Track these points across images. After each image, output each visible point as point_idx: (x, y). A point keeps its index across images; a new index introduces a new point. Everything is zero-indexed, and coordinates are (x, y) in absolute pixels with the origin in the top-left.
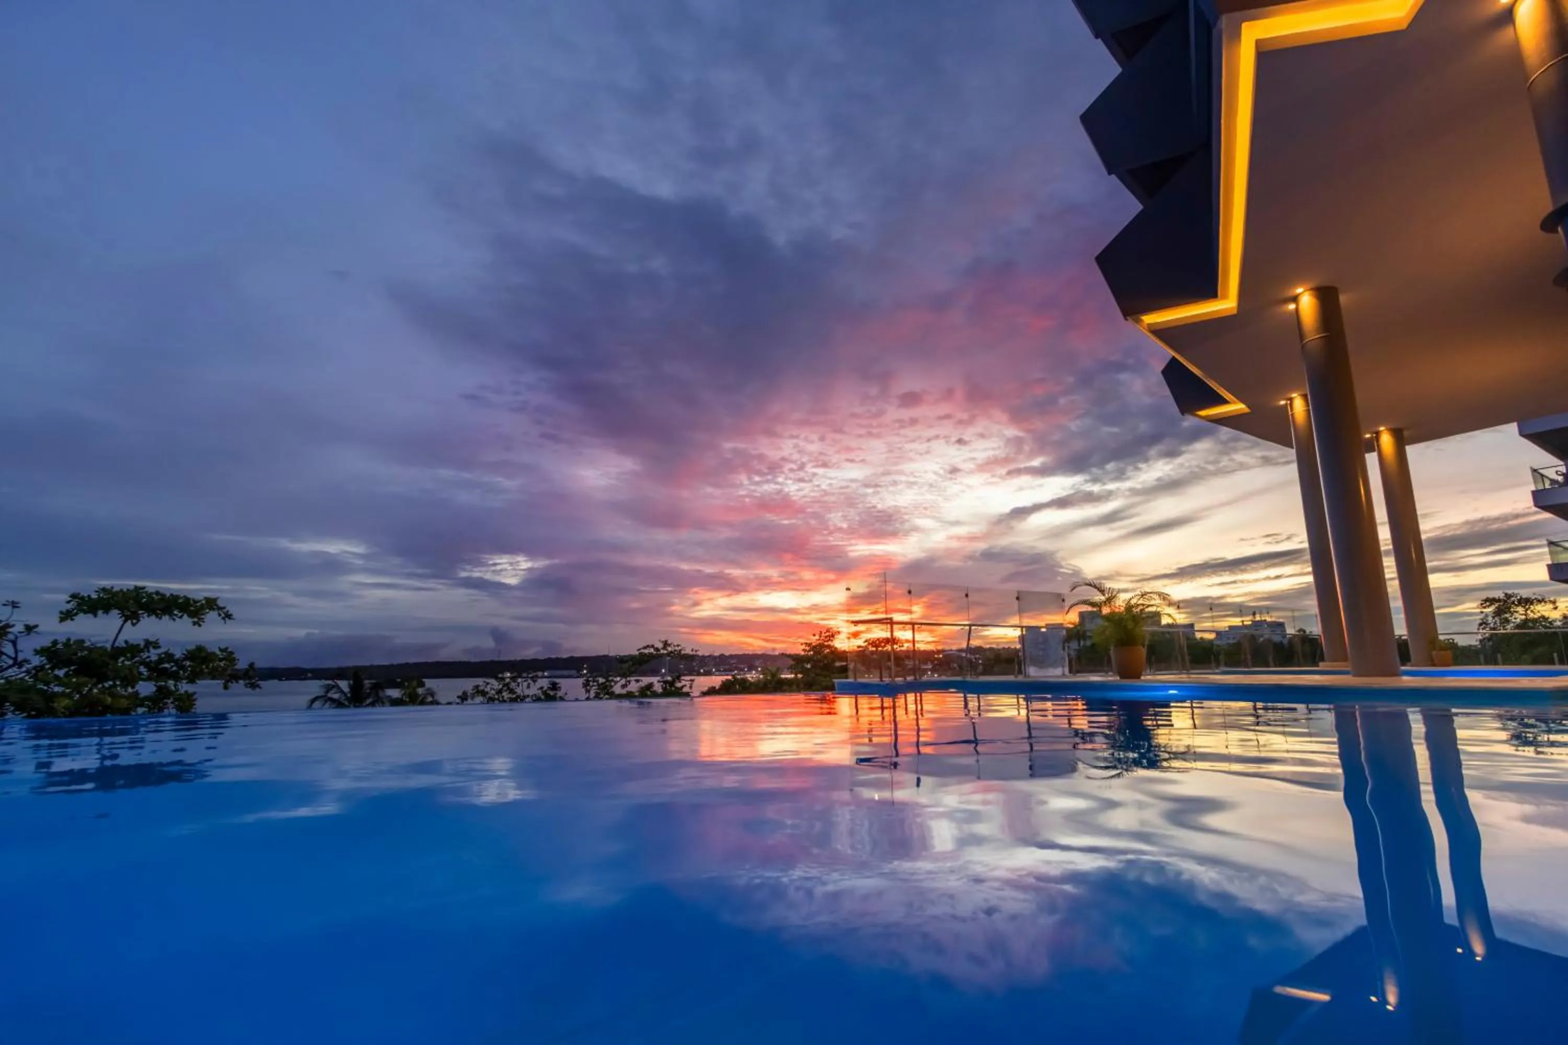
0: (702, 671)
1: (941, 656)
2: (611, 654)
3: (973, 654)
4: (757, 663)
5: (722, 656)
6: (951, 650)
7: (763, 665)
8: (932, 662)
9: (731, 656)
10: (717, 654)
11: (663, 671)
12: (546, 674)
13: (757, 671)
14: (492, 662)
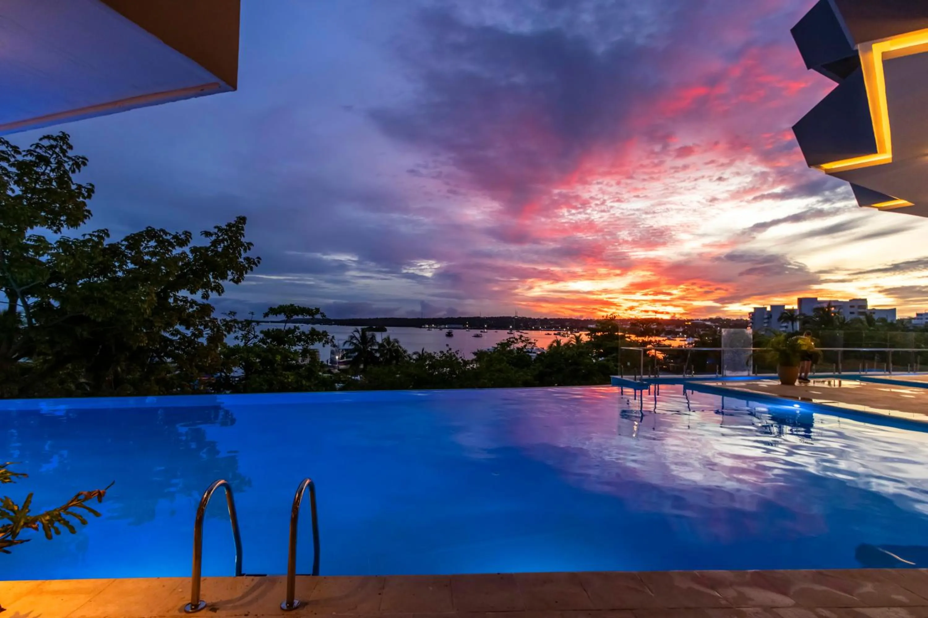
0: (533, 328)
1: (690, 323)
2: (482, 316)
3: (714, 323)
4: (567, 324)
5: (546, 319)
6: (698, 320)
7: (571, 325)
8: (683, 327)
9: (551, 320)
10: (542, 318)
11: (511, 327)
12: (446, 326)
13: (566, 328)
14: (418, 319)
